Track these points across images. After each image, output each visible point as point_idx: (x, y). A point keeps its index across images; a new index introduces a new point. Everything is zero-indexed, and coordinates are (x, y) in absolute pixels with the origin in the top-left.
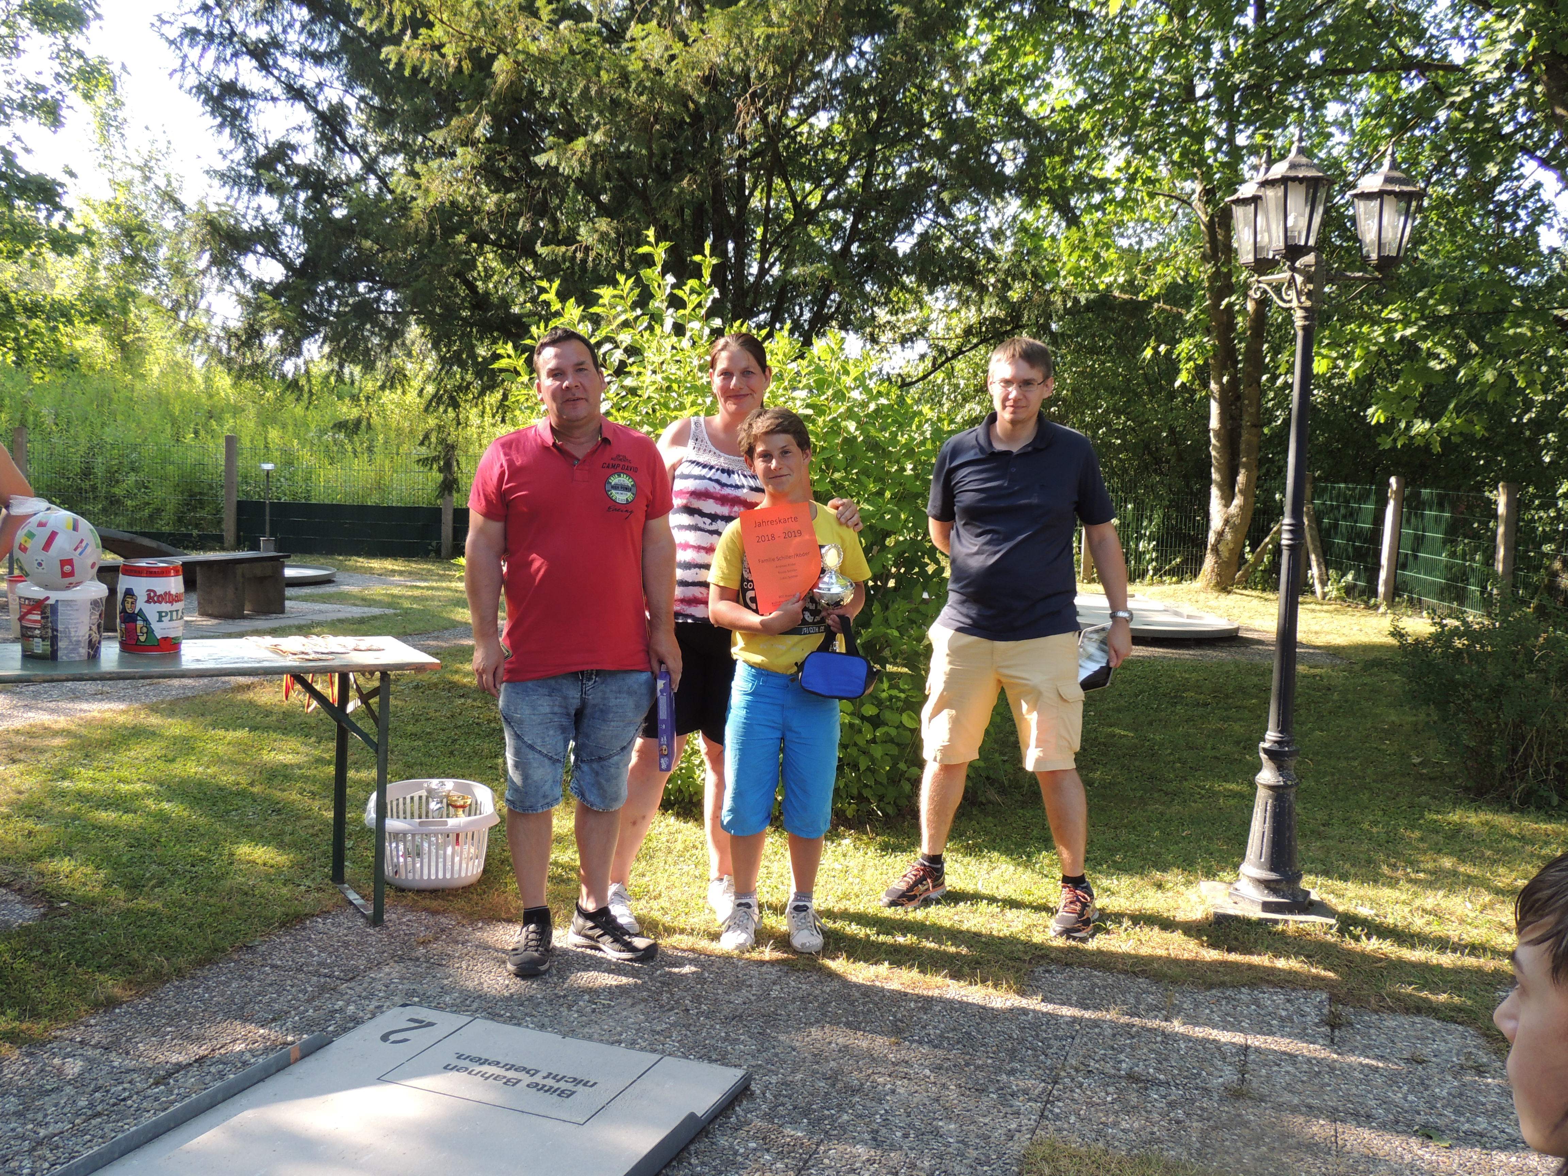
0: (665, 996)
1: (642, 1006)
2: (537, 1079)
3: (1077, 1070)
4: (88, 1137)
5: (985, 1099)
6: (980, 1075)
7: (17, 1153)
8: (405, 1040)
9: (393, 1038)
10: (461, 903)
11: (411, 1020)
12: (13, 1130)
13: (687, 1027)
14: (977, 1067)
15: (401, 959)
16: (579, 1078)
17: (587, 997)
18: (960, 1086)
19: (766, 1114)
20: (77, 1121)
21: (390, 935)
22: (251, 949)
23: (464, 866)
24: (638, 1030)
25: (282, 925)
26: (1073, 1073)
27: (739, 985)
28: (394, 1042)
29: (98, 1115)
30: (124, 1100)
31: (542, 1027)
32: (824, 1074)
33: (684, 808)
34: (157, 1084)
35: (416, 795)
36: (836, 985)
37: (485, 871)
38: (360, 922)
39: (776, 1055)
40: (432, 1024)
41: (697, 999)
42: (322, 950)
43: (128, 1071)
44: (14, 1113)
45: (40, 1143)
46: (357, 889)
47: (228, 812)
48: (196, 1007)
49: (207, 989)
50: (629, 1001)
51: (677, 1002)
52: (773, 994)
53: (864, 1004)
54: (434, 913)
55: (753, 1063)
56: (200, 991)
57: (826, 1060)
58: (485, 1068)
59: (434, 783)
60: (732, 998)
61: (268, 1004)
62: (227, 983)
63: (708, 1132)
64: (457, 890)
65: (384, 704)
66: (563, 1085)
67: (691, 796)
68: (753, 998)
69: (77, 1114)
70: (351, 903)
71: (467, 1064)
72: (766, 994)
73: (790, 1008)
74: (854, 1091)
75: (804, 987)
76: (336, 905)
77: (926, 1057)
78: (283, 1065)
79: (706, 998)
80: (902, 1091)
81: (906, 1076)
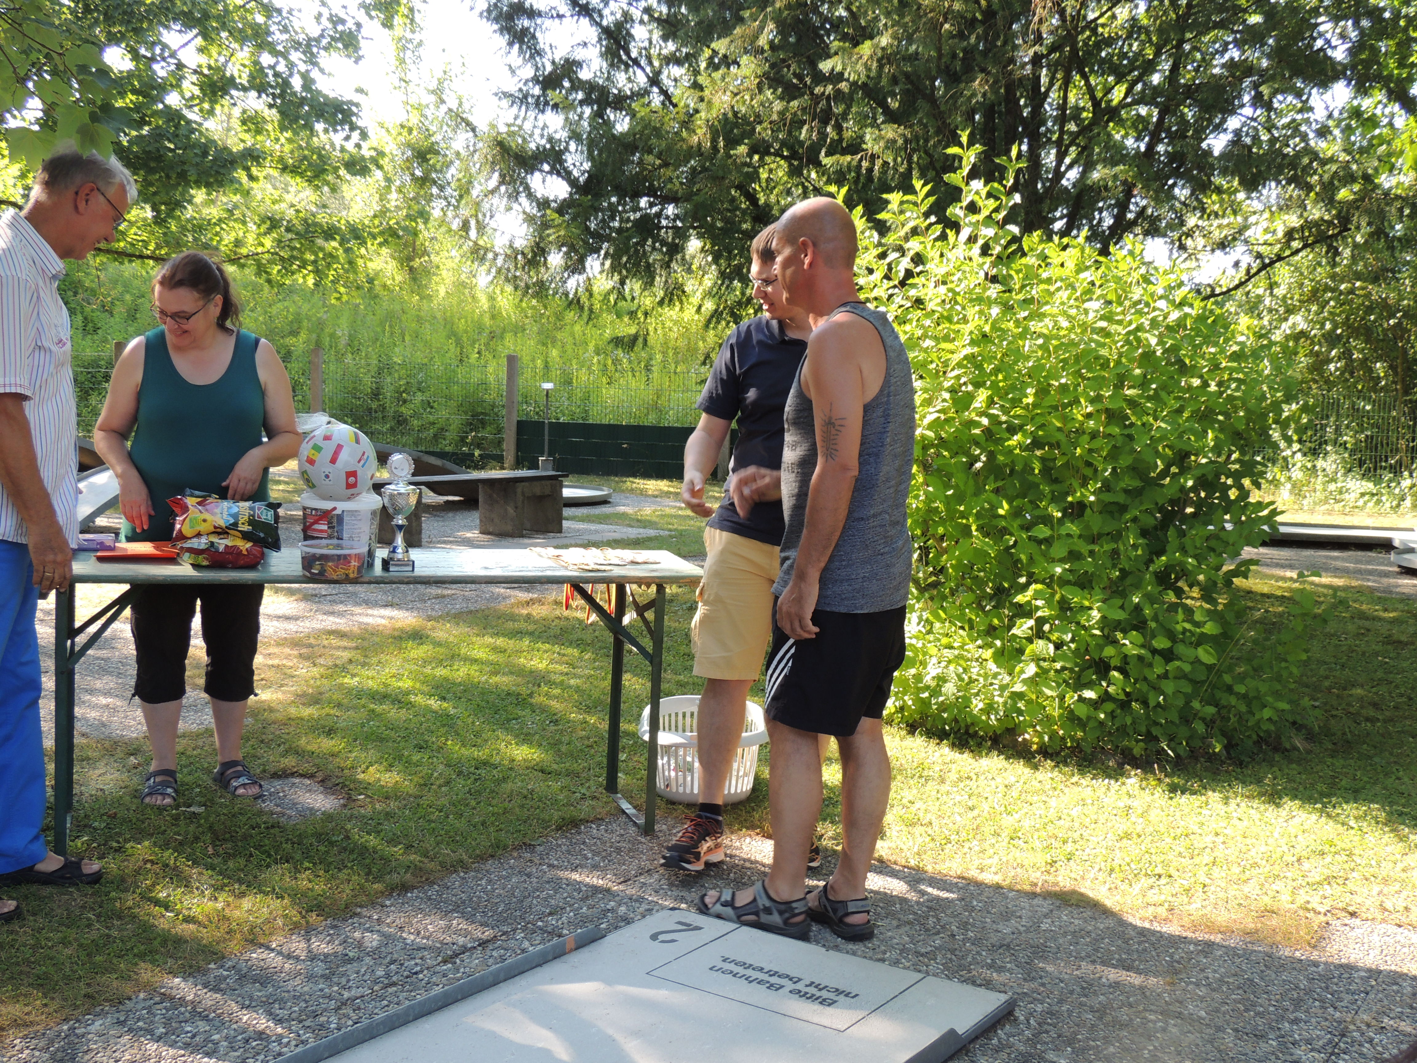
0: (931, 921)
1: (908, 928)
2: (800, 986)
3: (1368, 1025)
4: (385, 1002)
5: (1262, 1045)
6: (1260, 1021)
7: (325, 1010)
8: (673, 941)
9: (661, 937)
11: (680, 923)
12: (321, 990)
13: (953, 951)
14: (1258, 1014)
16: (841, 988)
18: (1236, 1030)
19: (1029, 1039)
20: (376, 988)
22: (530, 847)
24: (902, 951)
25: (559, 828)
26: (1364, 1028)
27: (1006, 916)
28: (663, 942)
29: (394, 984)
30: (416, 973)
32: (1091, 1007)
33: (960, 739)
34: (445, 962)
35: (688, 711)
36: (1110, 922)
37: (754, 789)
38: (632, 830)
39: (1043, 985)
40: (700, 928)
41: (965, 926)
42: (596, 854)
43: (419, 949)
44: (322, 976)
45: (344, 1004)
46: (630, 799)
47: (509, 720)
48: (480, 897)
49: (490, 881)
50: (895, 923)
51: (943, 927)
52: (1044, 927)
53: (1140, 943)
55: (1019, 991)
56: (483, 882)
57: (1095, 993)
58: (749, 972)
60: (1000, 927)
61: (545, 899)
62: (508, 878)
63: (968, 1051)
65: (660, 617)
66: (824, 994)
67: (967, 727)
68: (1022, 929)
69: (376, 982)
70: (624, 812)
71: (732, 967)
72: (1036, 926)
73: (1061, 941)
74: (1123, 1026)
75: (1076, 922)
76: (609, 814)
77: (1202, 999)
78: (558, 954)
79: (973, 926)
80: (1174, 1030)
81: (1179, 1016)
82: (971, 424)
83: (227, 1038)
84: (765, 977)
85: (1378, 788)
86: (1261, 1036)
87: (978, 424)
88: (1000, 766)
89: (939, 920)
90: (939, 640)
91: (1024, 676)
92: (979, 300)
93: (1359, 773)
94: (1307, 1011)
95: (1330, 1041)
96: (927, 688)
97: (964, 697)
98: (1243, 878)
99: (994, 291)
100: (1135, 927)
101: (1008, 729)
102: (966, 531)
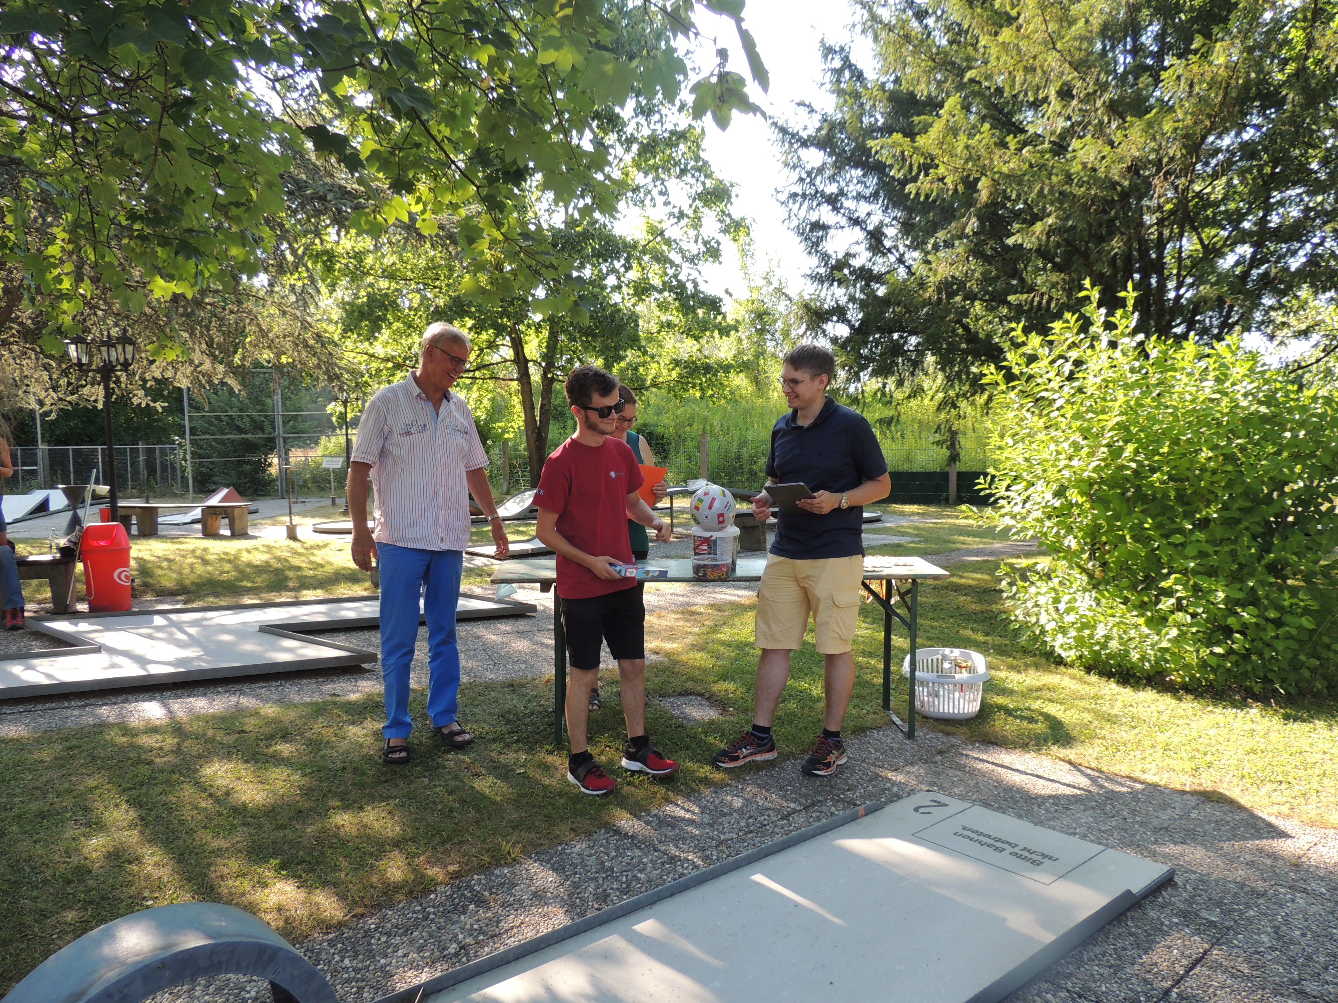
0: (1108, 807)
1: (1091, 812)
2: (1016, 850)
4: (746, 844)
8: (929, 813)
9: (921, 810)
10: (964, 730)
11: (933, 801)
12: (707, 833)
13: (1125, 830)
15: (926, 762)
16: (1046, 854)
19: (1186, 900)
20: (740, 834)
21: (919, 746)
23: (966, 706)
24: (1088, 828)
25: (853, 732)
27: (1164, 806)
28: (922, 813)
29: (751, 832)
30: (765, 825)
31: (1020, 817)
33: (1123, 678)
34: (782, 819)
35: (935, 658)
36: (1244, 815)
37: (980, 710)
38: (900, 735)
40: (946, 805)
41: (1133, 812)
42: (876, 750)
43: (767, 809)
44: (708, 824)
45: (721, 843)
46: (898, 714)
50: (1082, 808)
51: (1117, 812)
52: (1193, 816)
53: (1268, 833)
54: (948, 734)
55: (1177, 863)
58: (981, 838)
59: (947, 651)
60: (1160, 814)
63: (1141, 906)
64: (962, 721)
65: (914, 599)
66: (1034, 857)
67: (1128, 670)
68: (1177, 817)
69: (740, 830)
70: (894, 723)
71: (969, 833)
72: (1186, 815)
73: (1207, 827)
75: (1218, 814)
76: (885, 724)
77: (1322, 879)
78: (854, 818)
79: (1140, 812)
80: (1301, 901)
81: (1304, 891)
82: (1123, 467)
83: (651, 861)
84: (992, 842)
87: (1128, 468)
88: (1153, 698)
89: (1114, 807)
90: (1105, 611)
91: (1169, 637)
92: (1125, 385)
96: (1098, 643)
97: (1124, 650)
100: (1264, 820)
101: (1158, 673)
102: (1122, 539)
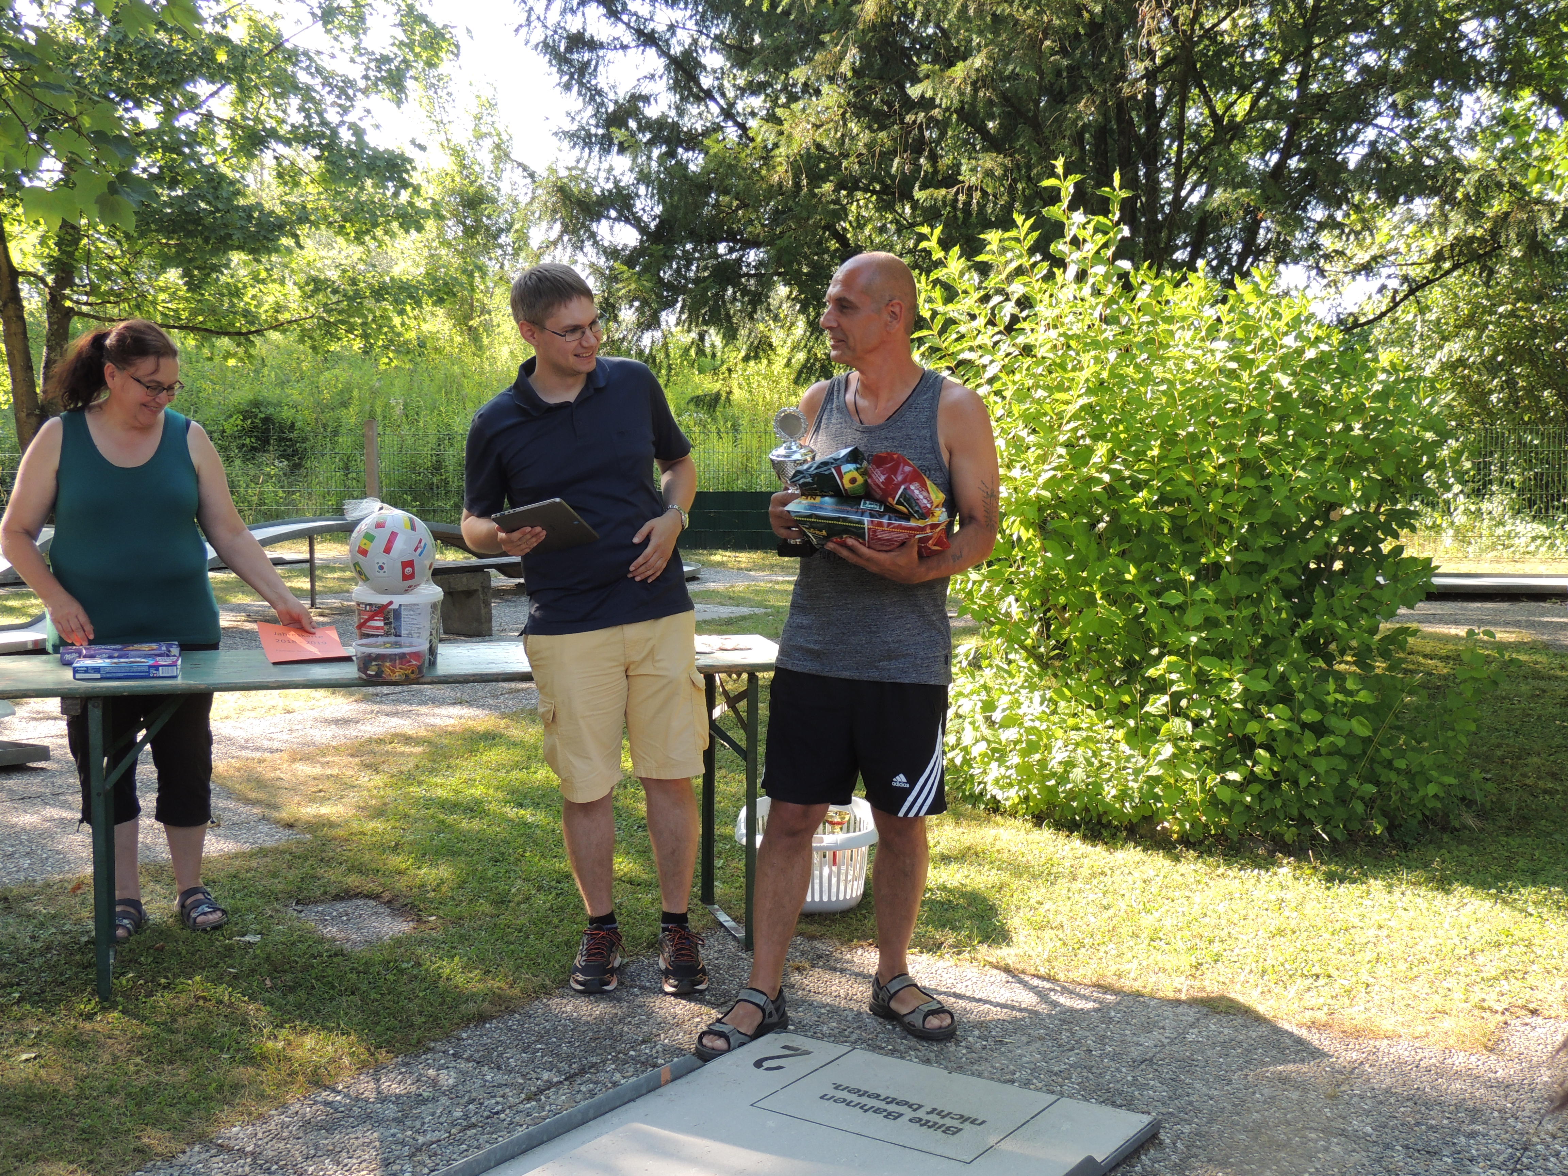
0: (1065, 1035)
1: (1038, 1044)
2: (920, 1114)
3: (1554, 1137)
4: (464, 1147)
5: (1436, 1163)
6: (1433, 1136)
7: (398, 1157)
8: (780, 1068)
9: (766, 1064)
10: (839, 928)
11: (785, 1047)
12: (394, 1135)
13: (1090, 1069)
14: (1430, 1128)
16: (966, 1115)
17: (977, 1033)
18: (1407, 1147)
19: (1176, 1165)
20: (453, 1131)
23: (842, 888)
24: (1033, 1070)
26: (1549, 1140)
27: (1148, 1027)
28: (767, 1069)
29: (473, 1126)
30: (497, 1113)
31: (927, 1062)
32: (1245, 1126)
33: (1092, 830)
34: (528, 1099)
36: (1263, 1030)
37: (865, 895)
38: (731, 945)
39: (1191, 1103)
40: (808, 1053)
41: (1102, 1040)
43: (500, 1086)
44: (394, 1119)
45: (419, 1150)
46: (728, 910)
48: (565, 1026)
49: (576, 1008)
50: (1024, 1039)
51: (1077, 1042)
52: (1190, 1037)
53: (1297, 1053)
54: (812, 938)
55: (1164, 1110)
56: (569, 1009)
57: (1248, 1110)
58: (864, 1100)
60: (1142, 1040)
61: (638, 1026)
64: (835, 914)
65: (752, 708)
66: (948, 1122)
67: (1100, 816)
68: (1166, 1041)
69: (453, 1124)
70: (721, 925)
71: (845, 1095)
72: (1181, 1037)
73: (1209, 1053)
74: (1280, 1147)
75: (1226, 1031)
76: (706, 927)
77: (1368, 1113)
78: (653, 1087)
79: (1112, 1039)
80: (1337, 1149)
81: (1343, 1133)
82: (1090, 481)
84: (882, 1105)
85: (1559, 868)
86: (1434, 1153)
87: (1098, 481)
88: (1137, 859)
89: (1073, 1034)
90: (1065, 721)
91: (1160, 758)
92: (1095, 344)
93: (1537, 853)
94: (1485, 1123)
95: (1511, 1156)
96: (1054, 774)
97: (1094, 783)
98: (1410, 975)
99: (1110, 332)
100: (1291, 1035)
101: (1144, 818)
102: (1090, 599)
